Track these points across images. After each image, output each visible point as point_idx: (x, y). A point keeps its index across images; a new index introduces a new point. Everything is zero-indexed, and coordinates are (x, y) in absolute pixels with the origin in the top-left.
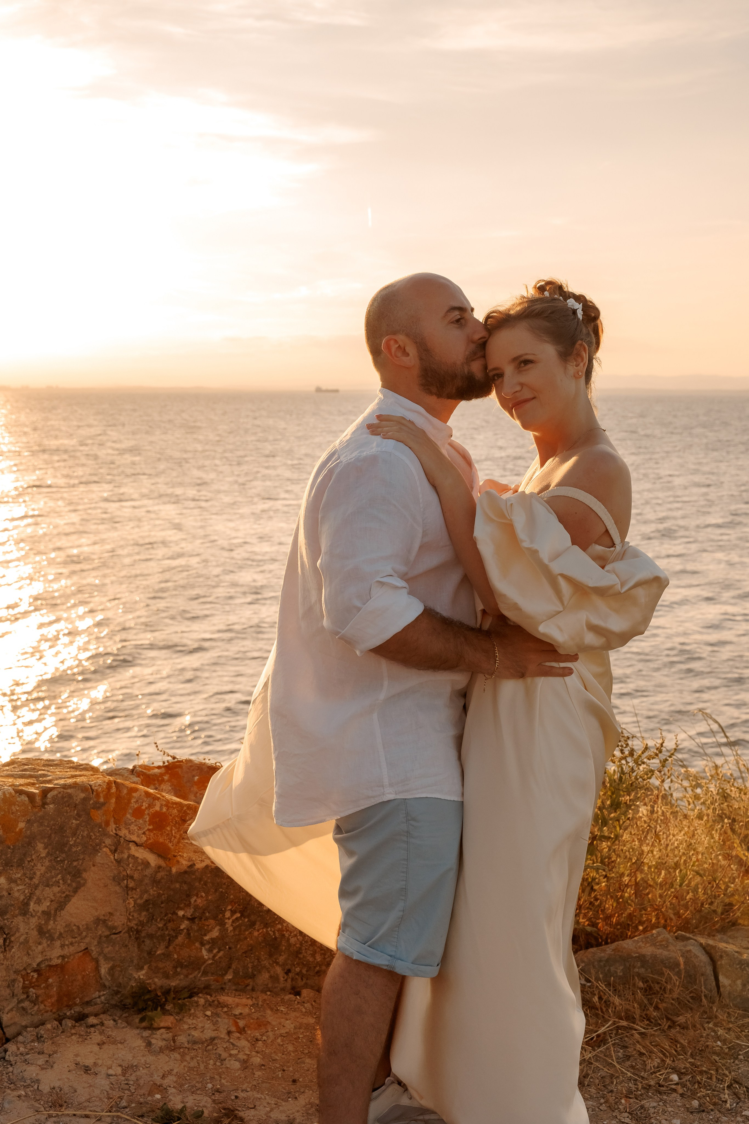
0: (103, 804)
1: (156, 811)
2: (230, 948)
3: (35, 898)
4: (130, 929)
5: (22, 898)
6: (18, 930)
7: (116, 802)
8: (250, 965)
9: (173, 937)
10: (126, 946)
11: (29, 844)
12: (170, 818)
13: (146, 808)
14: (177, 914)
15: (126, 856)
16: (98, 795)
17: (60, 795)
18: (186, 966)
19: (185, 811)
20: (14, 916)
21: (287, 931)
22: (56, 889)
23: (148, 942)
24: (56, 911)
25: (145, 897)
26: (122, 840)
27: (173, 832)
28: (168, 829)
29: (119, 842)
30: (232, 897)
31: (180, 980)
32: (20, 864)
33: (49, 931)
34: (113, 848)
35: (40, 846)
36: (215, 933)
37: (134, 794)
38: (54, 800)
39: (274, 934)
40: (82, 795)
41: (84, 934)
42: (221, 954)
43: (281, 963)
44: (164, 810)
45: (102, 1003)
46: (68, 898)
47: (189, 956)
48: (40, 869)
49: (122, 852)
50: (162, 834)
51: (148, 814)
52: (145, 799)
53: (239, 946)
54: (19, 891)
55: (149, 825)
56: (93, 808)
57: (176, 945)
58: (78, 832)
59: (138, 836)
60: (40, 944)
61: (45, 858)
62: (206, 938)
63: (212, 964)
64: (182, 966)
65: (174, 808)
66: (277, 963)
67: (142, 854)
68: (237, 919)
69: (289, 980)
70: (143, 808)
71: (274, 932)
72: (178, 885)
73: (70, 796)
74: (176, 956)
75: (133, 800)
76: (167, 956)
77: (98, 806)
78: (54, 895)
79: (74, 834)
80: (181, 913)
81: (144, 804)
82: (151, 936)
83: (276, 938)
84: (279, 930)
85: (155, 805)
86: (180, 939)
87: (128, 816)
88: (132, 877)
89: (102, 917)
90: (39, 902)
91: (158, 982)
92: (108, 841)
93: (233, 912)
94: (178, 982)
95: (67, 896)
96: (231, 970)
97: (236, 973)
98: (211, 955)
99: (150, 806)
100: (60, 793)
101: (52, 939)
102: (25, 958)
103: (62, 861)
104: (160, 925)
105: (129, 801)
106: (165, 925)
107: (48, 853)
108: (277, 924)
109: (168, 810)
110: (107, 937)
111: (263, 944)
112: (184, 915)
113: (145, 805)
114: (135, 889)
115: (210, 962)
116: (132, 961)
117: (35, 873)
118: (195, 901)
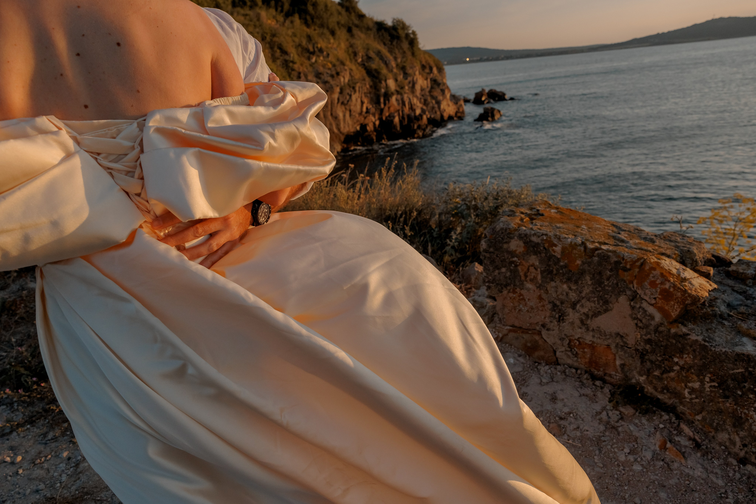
0: (630, 270)
1: (666, 289)
2: (704, 401)
3: (581, 304)
4: (636, 350)
5: (573, 300)
6: (568, 315)
7: (639, 272)
8: (716, 421)
9: (667, 370)
10: (633, 358)
11: (582, 274)
12: (675, 296)
13: (659, 284)
14: (673, 359)
15: (638, 306)
16: (626, 263)
17: (602, 254)
18: (670, 392)
19: (686, 297)
20: (567, 307)
21: (751, 418)
22: (593, 305)
23: (648, 363)
24: (592, 316)
25: (649, 336)
26: (638, 296)
27: (675, 307)
28: (672, 303)
29: (636, 296)
30: (712, 370)
31: (665, 398)
32: (576, 282)
33: (587, 325)
34: (631, 298)
35: (588, 278)
36: (697, 385)
37: (653, 272)
38: (599, 255)
39: (741, 414)
40: (616, 259)
41: (608, 337)
42: (697, 400)
43: (740, 436)
44: (672, 290)
45: (616, 379)
46: (600, 313)
47: (675, 388)
48: (586, 290)
49: (636, 303)
50: (667, 305)
51: (660, 288)
52: (660, 278)
53: (711, 404)
54: (573, 296)
55: (659, 295)
56: (621, 269)
57: (669, 377)
58: (610, 280)
59: (650, 298)
60: (581, 328)
61: (590, 285)
62: (690, 385)
63: (688, 402)
64: (668, 390)
65: (679, 292)
66: (738, 434)
67: (651, 310)
68: (714, 387)
69: (743, 452)
70: (657, 282)
71: (741, 412)
72: (674, 341)
73: (609, 257)
74: (666, 382)
75: (651, 275)
76: (660, 379)
77: (625, 270)
78: (591, 307)
79: (608, 279)
80: (676, 360)
81: (658, 280)
82: (652, 362)
83: (741, 417)
84: (745, 413)
85: (665, 284)
86: (672, 374)
87: (646, 283)
88: (641, 321)
89: (621, 334)
90: (582, 306)
91: (649, 389)
92: (629, 293)
93: (712, 381)
94: (663, 398)
95: (599, 312)
96: (701, 415)
97: (704, 419)
98: (690, 397)
99: (662, 283)
100: (603, 253)
101: (588, 329)
102: (571, 331)
103: (599, 291)
104: (660, 359)
105: (648, 275)
106: (662, 360)
107: (592, 283)
108: (745, 409)
109: (674, 290)
110: (622, 346)
111: (731, 415)
112: (677, 362)
113: (658, 282)
114: (643, 329)
115: (688, 400)
116: (636, 368)
117: (583, 291)
118: (686, 358)
